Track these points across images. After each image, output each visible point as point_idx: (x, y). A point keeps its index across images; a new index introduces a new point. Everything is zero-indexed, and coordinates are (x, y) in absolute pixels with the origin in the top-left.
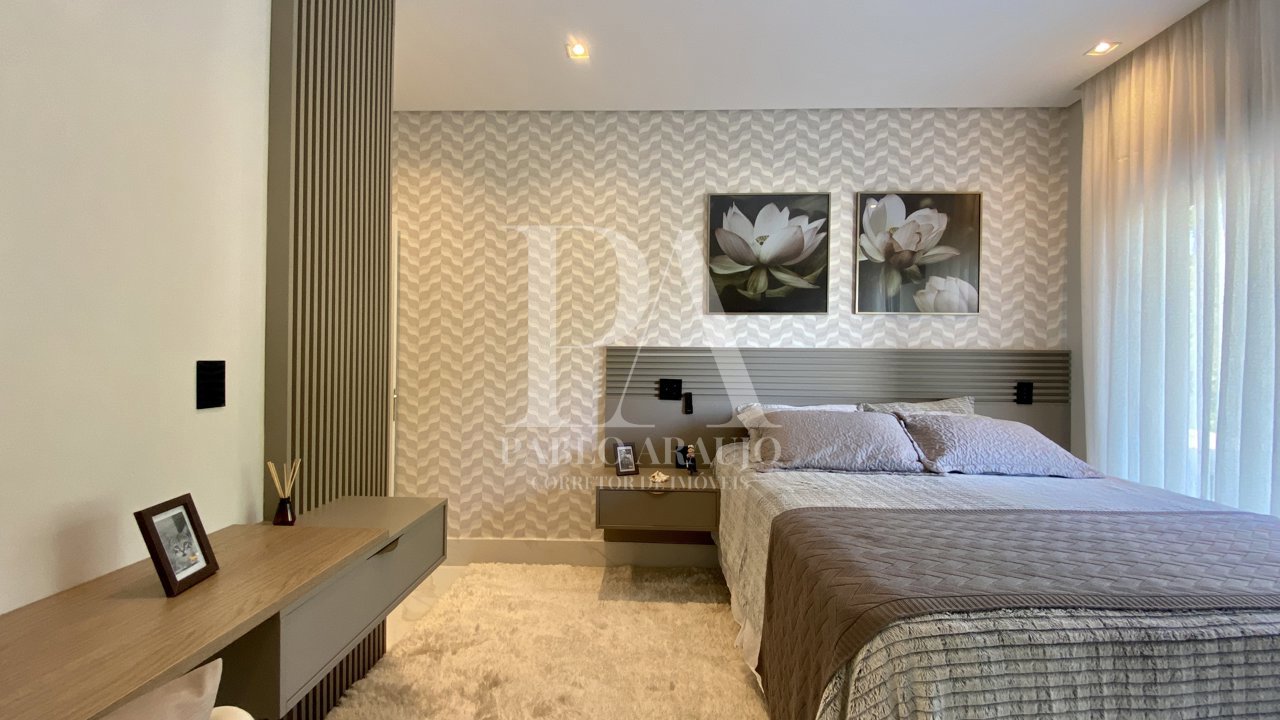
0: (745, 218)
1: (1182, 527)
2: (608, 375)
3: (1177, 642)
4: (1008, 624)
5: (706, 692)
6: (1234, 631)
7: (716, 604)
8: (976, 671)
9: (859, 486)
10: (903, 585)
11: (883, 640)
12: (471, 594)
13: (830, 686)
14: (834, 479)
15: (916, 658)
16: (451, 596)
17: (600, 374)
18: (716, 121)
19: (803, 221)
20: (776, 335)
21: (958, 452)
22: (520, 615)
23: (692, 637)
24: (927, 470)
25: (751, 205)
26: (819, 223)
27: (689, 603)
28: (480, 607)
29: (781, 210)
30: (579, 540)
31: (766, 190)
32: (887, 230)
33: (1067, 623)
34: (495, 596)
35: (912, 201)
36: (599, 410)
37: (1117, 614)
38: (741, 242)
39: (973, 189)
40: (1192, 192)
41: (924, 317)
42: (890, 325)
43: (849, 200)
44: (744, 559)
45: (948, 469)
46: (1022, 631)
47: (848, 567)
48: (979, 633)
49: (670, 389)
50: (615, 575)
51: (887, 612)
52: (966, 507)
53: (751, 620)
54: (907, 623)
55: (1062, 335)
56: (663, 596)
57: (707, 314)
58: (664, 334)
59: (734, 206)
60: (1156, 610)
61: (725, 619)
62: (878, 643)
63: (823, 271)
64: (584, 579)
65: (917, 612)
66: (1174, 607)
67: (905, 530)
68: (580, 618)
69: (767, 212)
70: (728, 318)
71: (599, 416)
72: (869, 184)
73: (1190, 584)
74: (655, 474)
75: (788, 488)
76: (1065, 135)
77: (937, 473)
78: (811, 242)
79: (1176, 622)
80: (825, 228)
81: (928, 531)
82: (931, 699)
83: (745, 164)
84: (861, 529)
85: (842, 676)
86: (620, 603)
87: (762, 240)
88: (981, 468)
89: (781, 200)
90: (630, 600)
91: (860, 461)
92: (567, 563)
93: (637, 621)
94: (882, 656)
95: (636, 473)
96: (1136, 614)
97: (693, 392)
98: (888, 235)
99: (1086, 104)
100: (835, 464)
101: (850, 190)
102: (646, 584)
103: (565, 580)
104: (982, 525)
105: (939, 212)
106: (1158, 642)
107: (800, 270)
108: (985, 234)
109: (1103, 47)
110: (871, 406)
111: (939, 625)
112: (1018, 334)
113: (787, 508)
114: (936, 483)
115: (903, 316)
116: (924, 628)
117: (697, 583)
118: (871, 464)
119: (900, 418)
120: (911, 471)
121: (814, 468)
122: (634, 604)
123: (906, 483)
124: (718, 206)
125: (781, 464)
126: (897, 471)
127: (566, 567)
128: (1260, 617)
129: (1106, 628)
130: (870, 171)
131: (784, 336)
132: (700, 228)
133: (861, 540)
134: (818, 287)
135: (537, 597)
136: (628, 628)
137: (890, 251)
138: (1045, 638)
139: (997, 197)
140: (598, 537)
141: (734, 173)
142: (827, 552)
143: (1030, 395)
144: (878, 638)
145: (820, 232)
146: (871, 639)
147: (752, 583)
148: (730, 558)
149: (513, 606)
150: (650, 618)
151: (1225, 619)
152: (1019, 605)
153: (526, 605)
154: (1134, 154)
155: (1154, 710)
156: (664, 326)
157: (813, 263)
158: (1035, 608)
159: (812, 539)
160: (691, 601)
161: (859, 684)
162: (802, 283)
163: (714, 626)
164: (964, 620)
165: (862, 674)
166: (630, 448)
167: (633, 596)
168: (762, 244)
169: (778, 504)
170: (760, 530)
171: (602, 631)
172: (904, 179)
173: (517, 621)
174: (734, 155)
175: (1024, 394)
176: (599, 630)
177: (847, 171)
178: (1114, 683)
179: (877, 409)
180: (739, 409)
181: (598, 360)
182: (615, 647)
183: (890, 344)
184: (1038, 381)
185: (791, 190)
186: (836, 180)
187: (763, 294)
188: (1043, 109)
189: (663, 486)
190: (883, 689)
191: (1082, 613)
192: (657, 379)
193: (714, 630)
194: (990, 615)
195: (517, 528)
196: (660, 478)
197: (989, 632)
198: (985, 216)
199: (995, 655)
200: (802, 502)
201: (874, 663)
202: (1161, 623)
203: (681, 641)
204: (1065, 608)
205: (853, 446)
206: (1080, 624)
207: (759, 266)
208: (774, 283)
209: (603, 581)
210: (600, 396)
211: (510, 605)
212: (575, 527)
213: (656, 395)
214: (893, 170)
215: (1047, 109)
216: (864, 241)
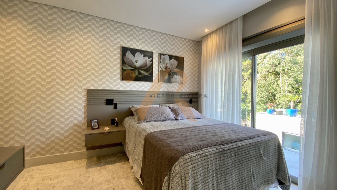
0: (132, 55)
1: (221, 127)
2: (88, 98)
3: (228, 150)
4: (201, 152)
5: (124, 188)
6: (235, 146)
7: (124, 162)
8: (197, 164)
9: (163, 125)
10: (180, 148)
11: (178, 162)
12: (33, 178)
13: (166, 177)
14: (157, 123)
15: (185, 165)
16: (24, 181)
17: (85, 98)
18: (123, 26)
19: (147, 58)
20: (140, 87)
21: (182, 114)
22: (55, 181)
23: (118, 173)
24: (176, 119)
25: (134, 51)
26: (151, 59)
27: (116, 164)
28: (38, 182)
29: (141, 54)
30: (77, 152)
31: (137, 48)
32: (166, 63)
33: (211, 150)
34: (43, 177)
35: (171, 57)
36: (84, 109)
37: (218, 146)
38: (131, 62)
39: (182, 56)
40: (220, 62)
41: (173, 84)
42: (166, 86)
43: (157, 55)
44: (135, 148)
45: (180, 119)
46: (204, 153)
47: (167, 145)
48: (197, 156)
49: (109, 102)
50: (91, 161)
51: (178, 155)
52: (186, 127)
53: (137, 164)
54: (183, 157)
55: (197, 89)
56: (108, 163)
57: (121, 80)
58: (108, 86)
59: (129, 51)
60: (224, 144)
61: (127, 166)
62: (177, 163)
63: (151, 72)
64: (79, 164)
65: (185, 153)
66: (226, 143)
67: (176, 134)
68: (80, 177)
69: (138, 54)
70: (127, 82)
71: (84, 111)
72: (162, 51)
73: (227, 138)
74: (105, 128)
75: (147, 127)
76: (198, 47)
77: (178, 120)
78: (149, 64)
79: (227, 146)
80: (152, 61)
81: (181, 134)
82: (189, 173)
83: (132, 40)
84: (167, 135)
85: (169, 174)
86: (94, 169)
87: (137, 61)
88: (186, 118)
89: (141, 52)
90: (97, 167)
91: (162, 118)
92: (73, 160)
93: (100, 173)
94: (178, 166)
95: (99, 128)
96: (221, 145)
97: (117, 103)
98: (166, 65)
99: (203, 41)
100: (157, 120)
101: (158, 52)
102: (102, 161)
103: (72, 166)
104: (190, 131)
105: (176, 60)
106: (225, 151)
107: (146, 71)
108: (184, 67)
109: (207, 30)
110: (162, 105)
111: (189, 156)
112: (190, 89)
113: (148, 133)
114: (178, 122)
115: (169, 84)
116: (186, 157)
117: (118, 157)
118: (165, 119)
119: (169, 107)
120: (173, 120)
121: (152, 121)
122: (98, 168)
123: (173, 123)
124: (124, 50)
125: (144, 121)
126: (170, 120)
127: (73, 161)
128: (239, 143)
129: (217, 149)
130: (162, 48)
131: (142, 87)
132: (119, 55)
133: (168, 138)
134: (150, 75)
135: (62, 173)
136: (97, 176)
137: (166, 68)
138: (207, 154)
139: (187, 59)
140: (84, 150)
141: (128, 42)
142: (161, 142)
143: (192, 102)
144: (177, 162)
145: (151, 61)
146: (176, 162)
147: (138, 154)
148: (130, 149)
149: (52, 178)
150: (104, 171)
151: (234, 144)
152: (202, 147)
153: (58, 177)
154: (211, 53)
155: (225, 164)
156: (108, 83)
157: (149, 69)
158: (205, 148)
159: (157, 140)
160: (117, 163)
161: (173, 174)
162: (147, 74)
163: (124, 168)
164: (194, 153)
165: (174, 172)
166: (96, 121)
167: (98, 165)
168: (136, 62)
169: (146, 132)
170: (141, 140)
171: (88, 179)
172: (169, 51)
173: (54, 183)
174: (129, 37)
175: (191, 102)
176: (87, 179)
177: (157, 47)
178: (219, 161)
179: (164, 106)
180: (130, 107)
181: (84, 93)
182: (93, 182)
183: (166, 90)
184: (193, 99)
185: (144, 49)
186: (154, 49)
187: (137, 76)
188: (195, 41)
189: (108, 131)
190: (179, 174)
191: (213, 147)
192: (105, 99)
193: (124, 169)
194: (198, 151)
195: (51, 152)
196: (107, 129)
197: (198, 155)
198: (185, 63)
199: (200, 160)
200: (152, 130)
201: (176, 169)
202: (225, 146)
203: (115, 175)
204: (210, 147)
205: (161, 115)
206: (213, 149)
207: (135, 68)
208: (140, 73)
209: (87, 163)
210: (85, 105)
211: (51, 179)
212: (75, 148)
213: (105, 104)
214: (167, 49)
215: (196, 41)
216: (161, 65)
